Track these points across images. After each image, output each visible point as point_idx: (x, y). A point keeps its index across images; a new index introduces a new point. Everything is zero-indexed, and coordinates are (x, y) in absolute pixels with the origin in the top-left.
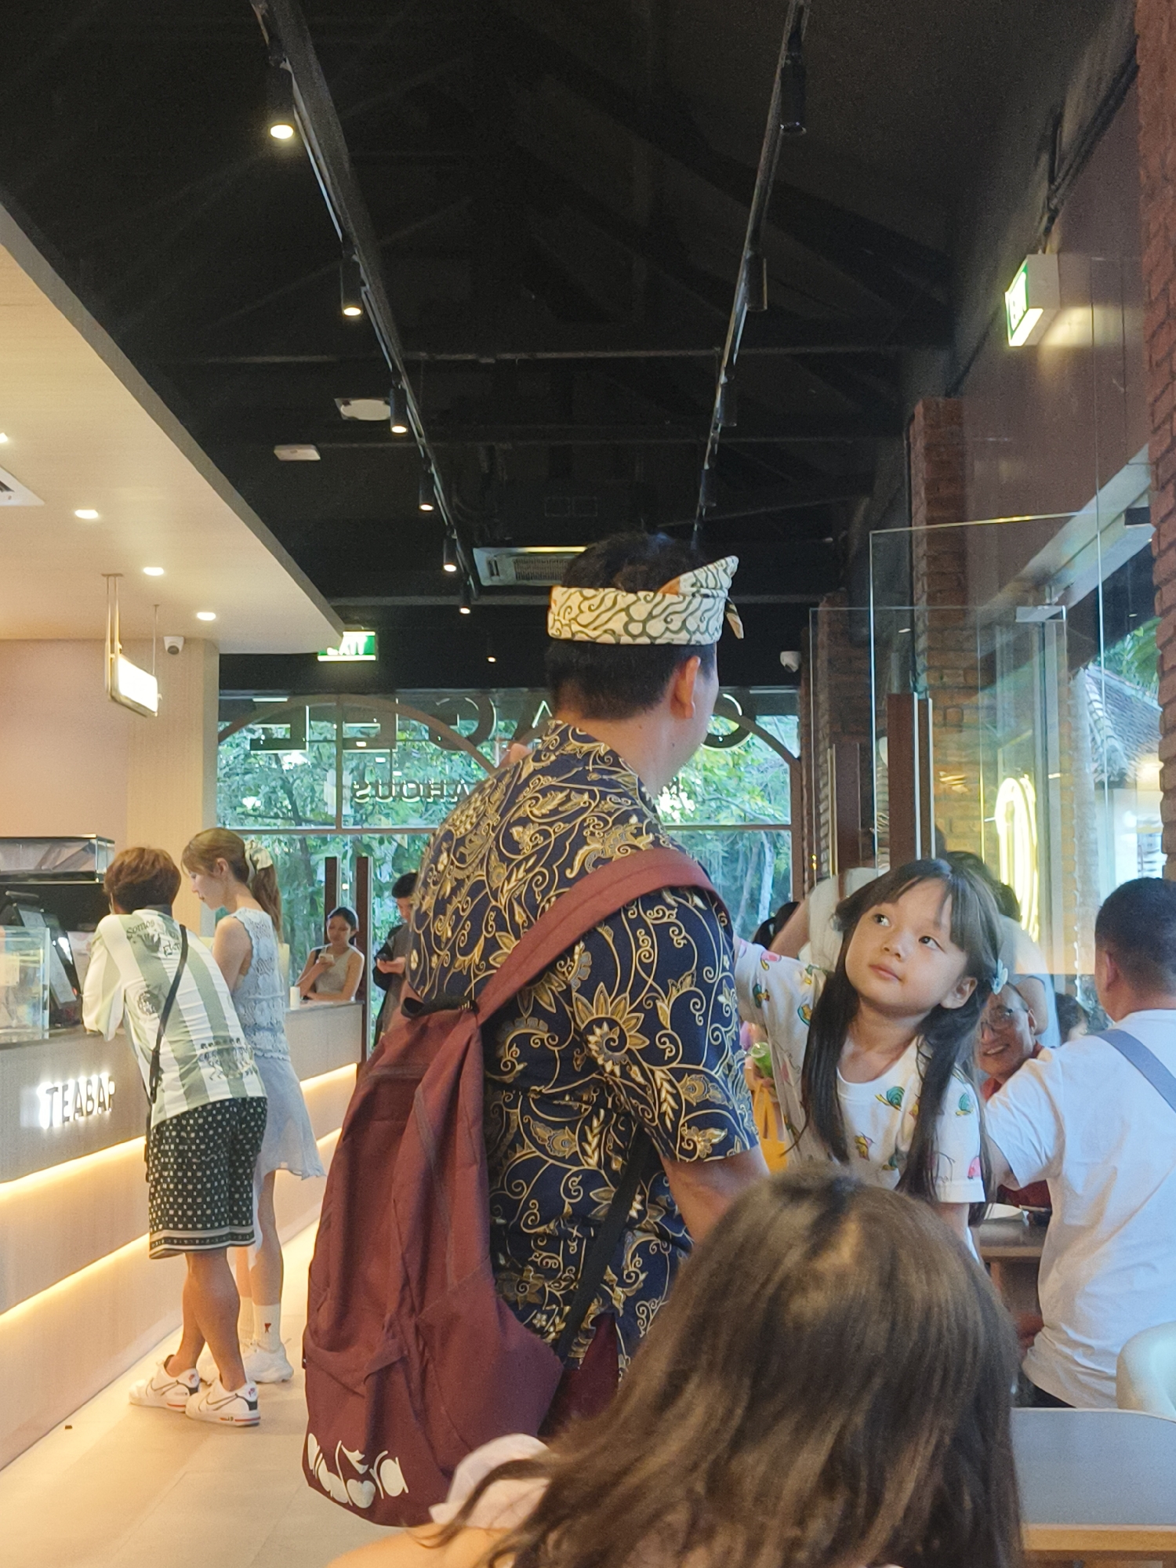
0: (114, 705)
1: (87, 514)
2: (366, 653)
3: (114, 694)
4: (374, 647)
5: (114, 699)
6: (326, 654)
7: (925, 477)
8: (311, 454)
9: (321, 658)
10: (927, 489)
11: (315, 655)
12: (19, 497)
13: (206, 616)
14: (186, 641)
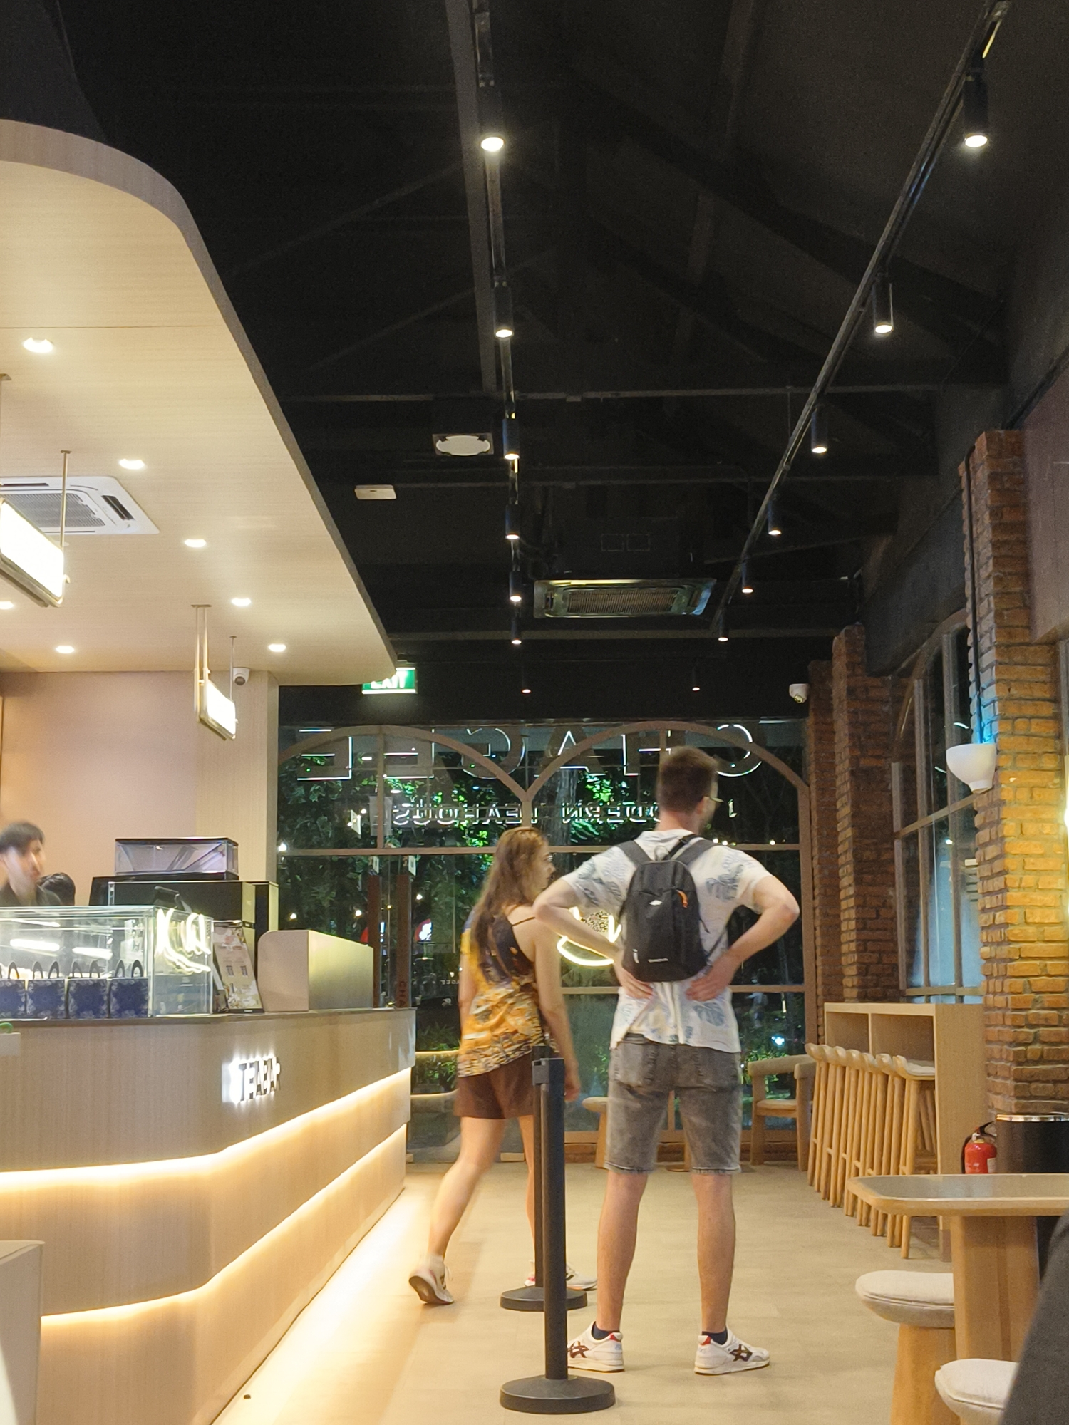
0: (202, 726)
1: (195, 543)
2: (407, 687)
3: (202, 716)
4: (414, 681)
5: (202, 721)
6: (370, 688)
7: (989, 503)
8: (387, 493)
9: (364, 692)
10: (991, 515)
11: (360, 687)
12: (140, 525)
13: (277, 648)
14: (252, 673)
